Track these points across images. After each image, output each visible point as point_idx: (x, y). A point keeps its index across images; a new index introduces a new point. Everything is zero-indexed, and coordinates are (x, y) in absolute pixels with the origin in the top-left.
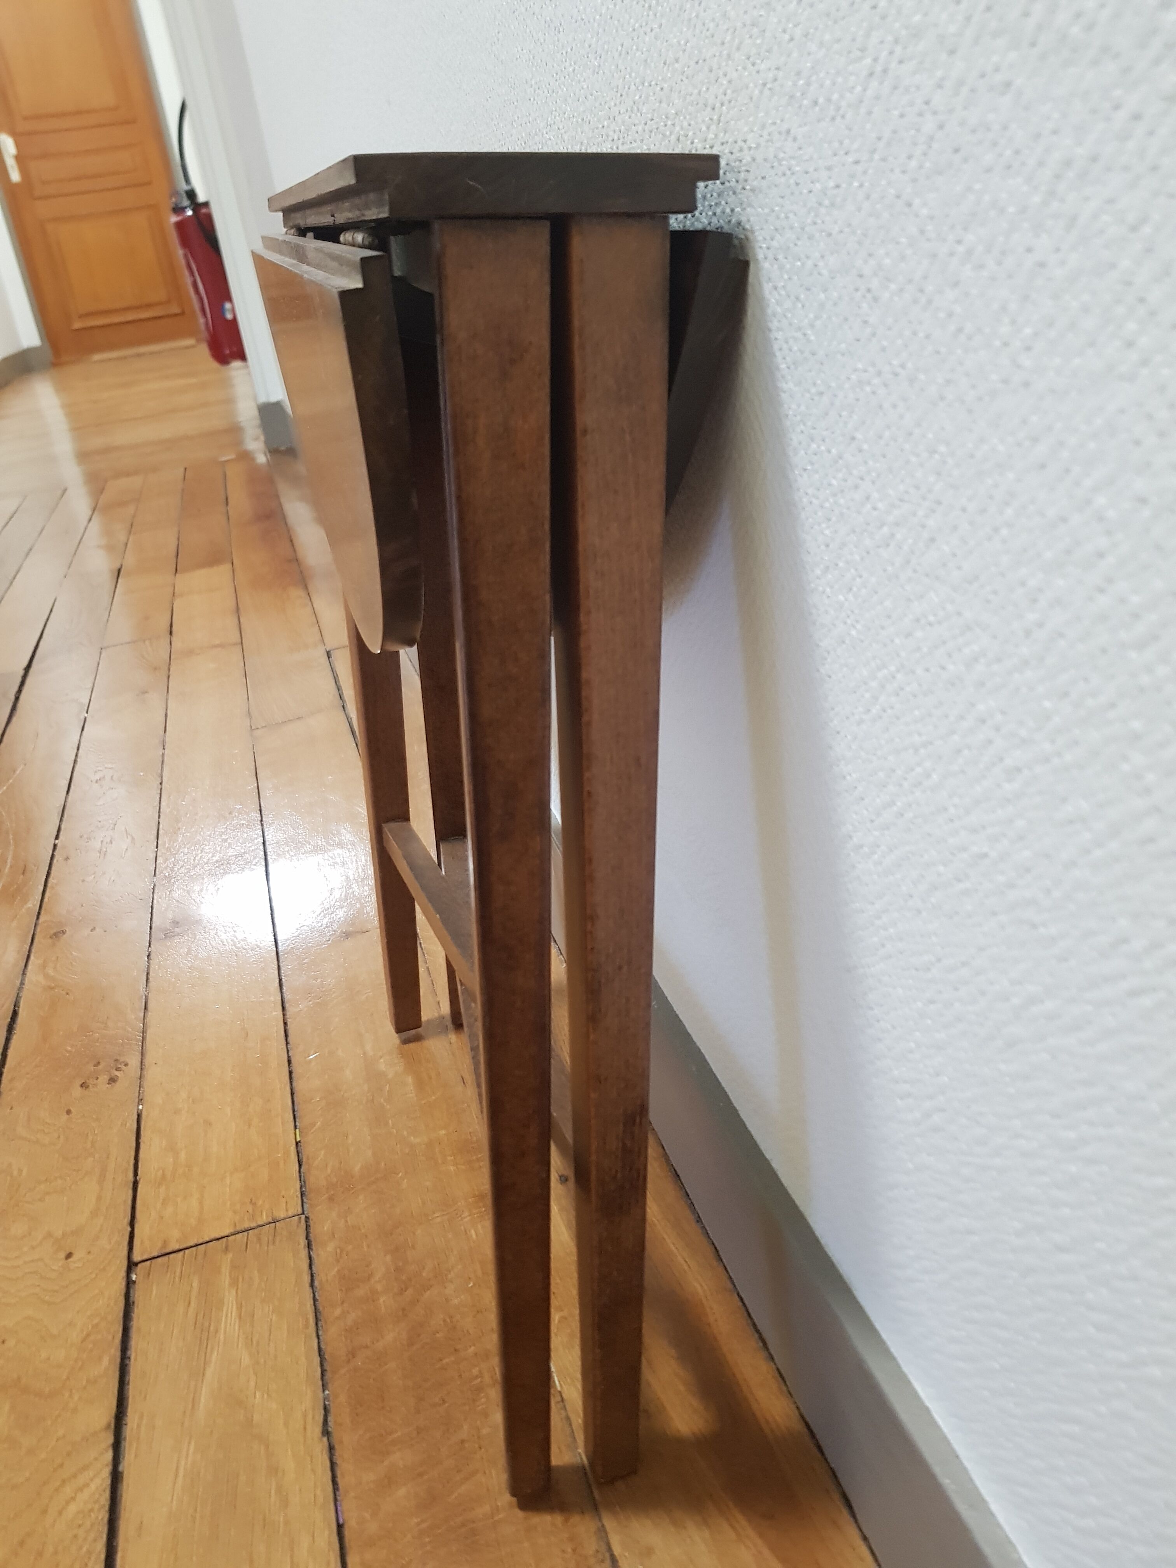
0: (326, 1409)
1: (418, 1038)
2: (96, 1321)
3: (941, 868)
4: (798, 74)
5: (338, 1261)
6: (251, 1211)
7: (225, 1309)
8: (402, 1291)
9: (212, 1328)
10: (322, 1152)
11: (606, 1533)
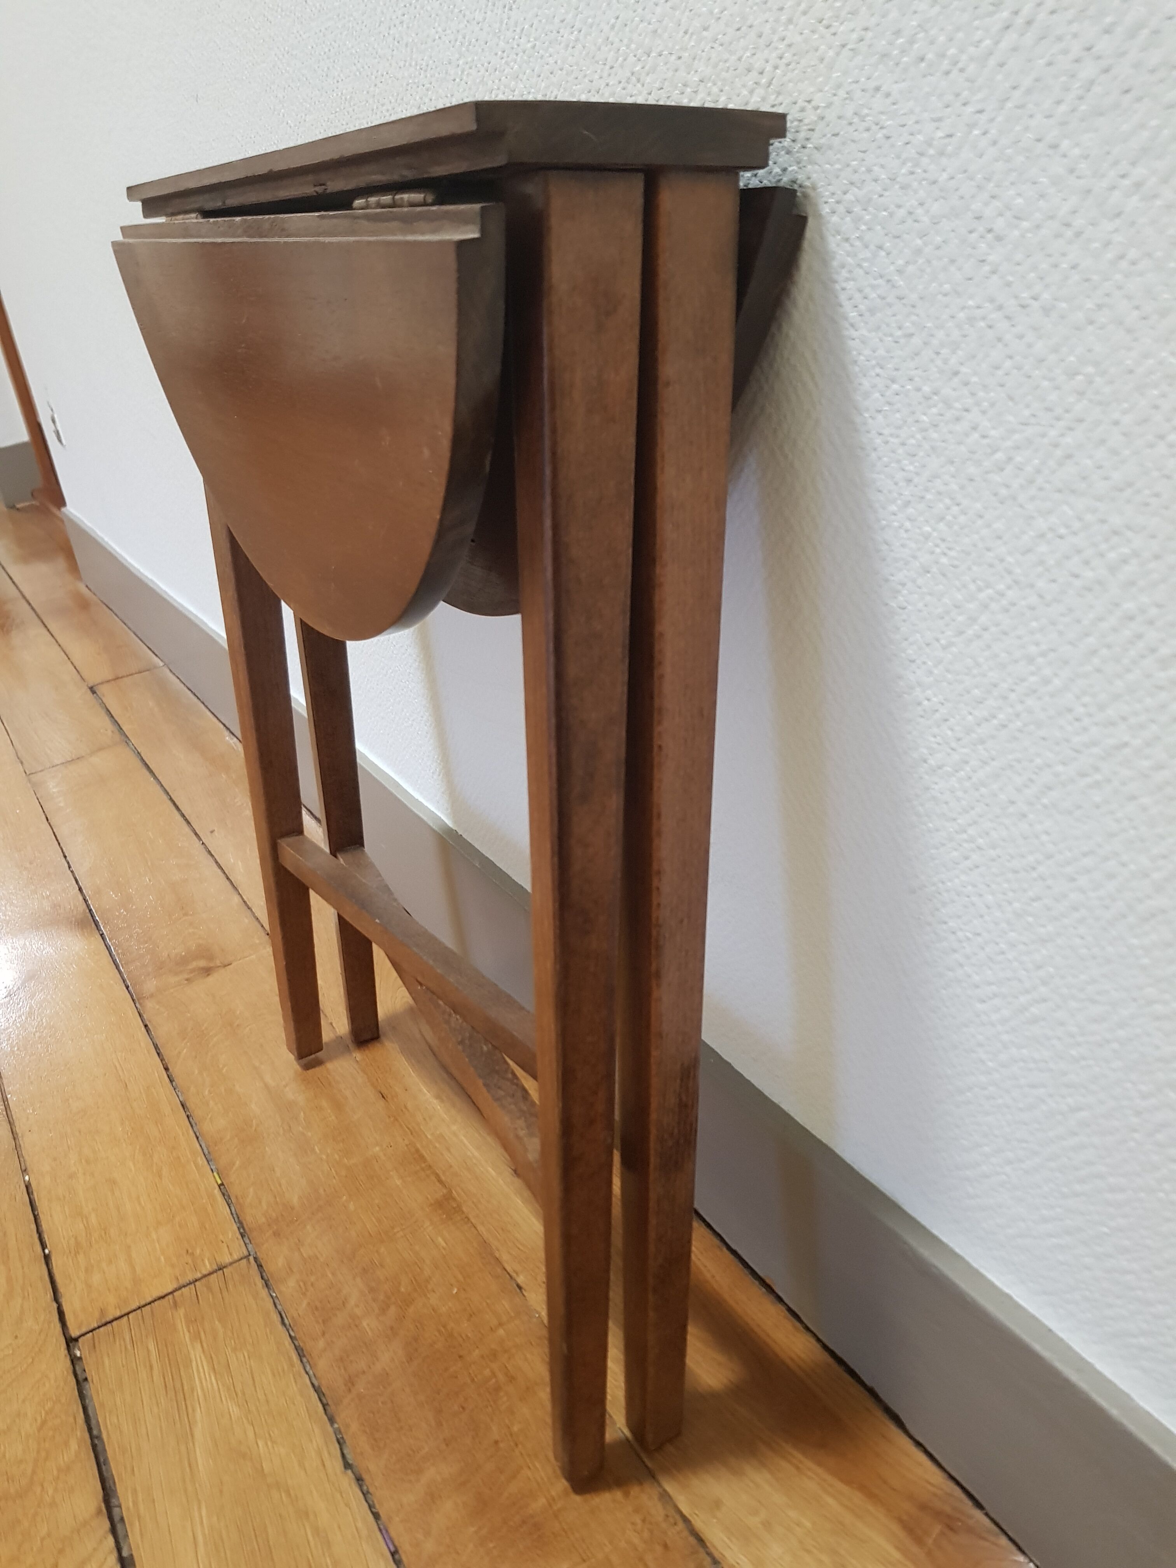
0: (340, 1442)
1: (319, 1063)
2: (49, 1405)
3: (1060, 768)
4: (898, 33)
5: (304, 1294)
6: (190, 1261)
7: (194, 1363)
8: (384, 1310)
9: (186, 1388)
10: (251, 1190)
11: (670, 1496)
